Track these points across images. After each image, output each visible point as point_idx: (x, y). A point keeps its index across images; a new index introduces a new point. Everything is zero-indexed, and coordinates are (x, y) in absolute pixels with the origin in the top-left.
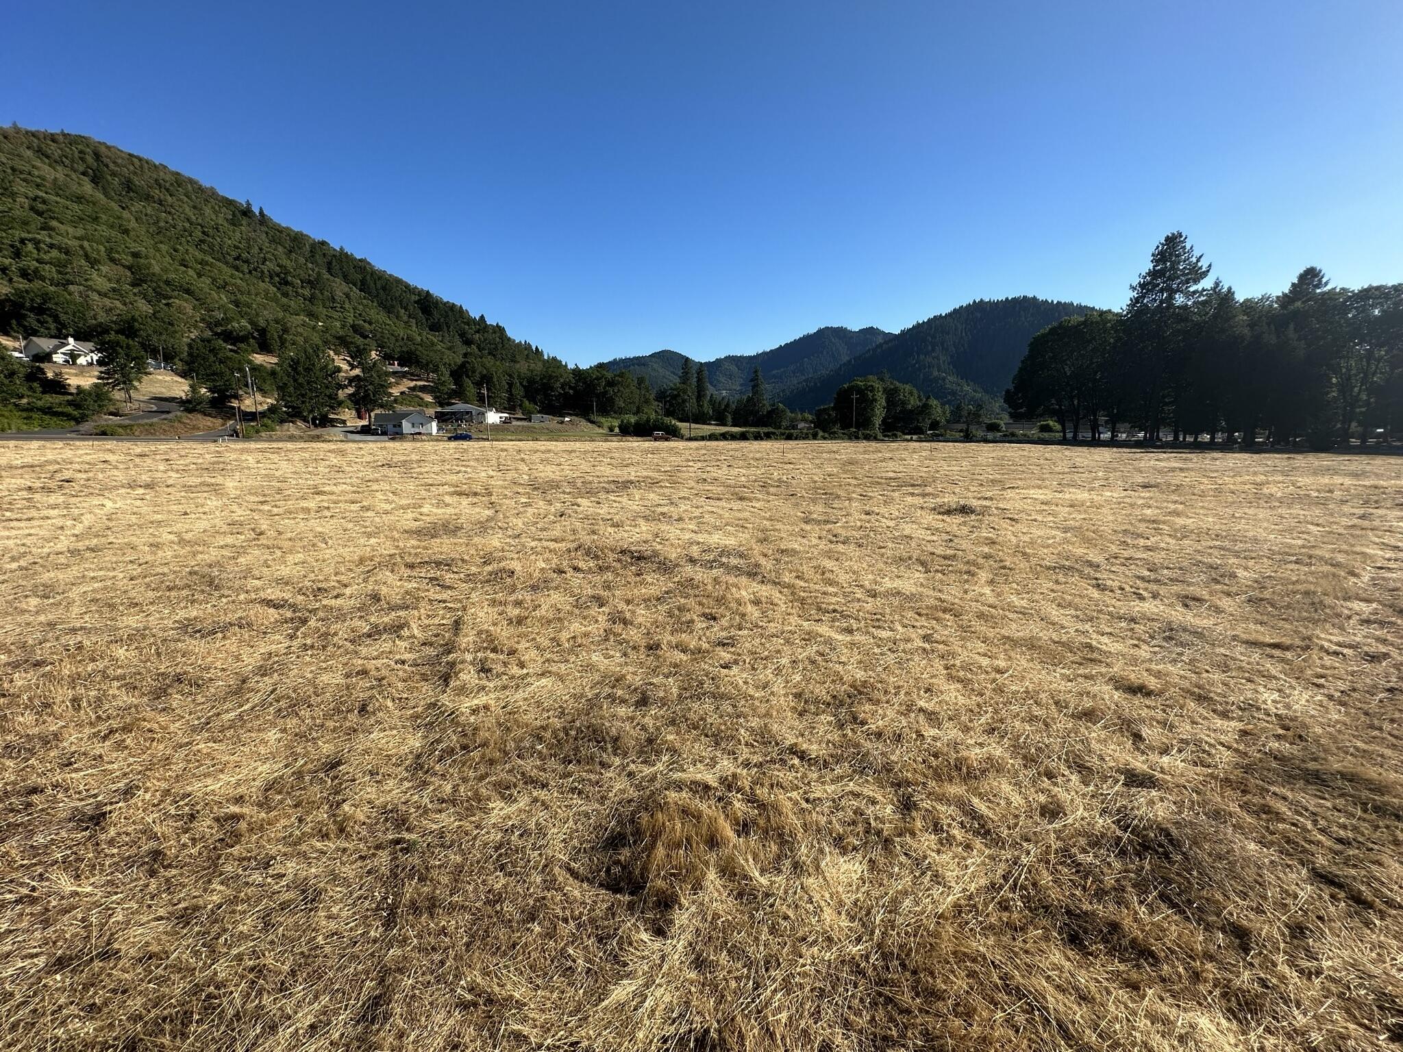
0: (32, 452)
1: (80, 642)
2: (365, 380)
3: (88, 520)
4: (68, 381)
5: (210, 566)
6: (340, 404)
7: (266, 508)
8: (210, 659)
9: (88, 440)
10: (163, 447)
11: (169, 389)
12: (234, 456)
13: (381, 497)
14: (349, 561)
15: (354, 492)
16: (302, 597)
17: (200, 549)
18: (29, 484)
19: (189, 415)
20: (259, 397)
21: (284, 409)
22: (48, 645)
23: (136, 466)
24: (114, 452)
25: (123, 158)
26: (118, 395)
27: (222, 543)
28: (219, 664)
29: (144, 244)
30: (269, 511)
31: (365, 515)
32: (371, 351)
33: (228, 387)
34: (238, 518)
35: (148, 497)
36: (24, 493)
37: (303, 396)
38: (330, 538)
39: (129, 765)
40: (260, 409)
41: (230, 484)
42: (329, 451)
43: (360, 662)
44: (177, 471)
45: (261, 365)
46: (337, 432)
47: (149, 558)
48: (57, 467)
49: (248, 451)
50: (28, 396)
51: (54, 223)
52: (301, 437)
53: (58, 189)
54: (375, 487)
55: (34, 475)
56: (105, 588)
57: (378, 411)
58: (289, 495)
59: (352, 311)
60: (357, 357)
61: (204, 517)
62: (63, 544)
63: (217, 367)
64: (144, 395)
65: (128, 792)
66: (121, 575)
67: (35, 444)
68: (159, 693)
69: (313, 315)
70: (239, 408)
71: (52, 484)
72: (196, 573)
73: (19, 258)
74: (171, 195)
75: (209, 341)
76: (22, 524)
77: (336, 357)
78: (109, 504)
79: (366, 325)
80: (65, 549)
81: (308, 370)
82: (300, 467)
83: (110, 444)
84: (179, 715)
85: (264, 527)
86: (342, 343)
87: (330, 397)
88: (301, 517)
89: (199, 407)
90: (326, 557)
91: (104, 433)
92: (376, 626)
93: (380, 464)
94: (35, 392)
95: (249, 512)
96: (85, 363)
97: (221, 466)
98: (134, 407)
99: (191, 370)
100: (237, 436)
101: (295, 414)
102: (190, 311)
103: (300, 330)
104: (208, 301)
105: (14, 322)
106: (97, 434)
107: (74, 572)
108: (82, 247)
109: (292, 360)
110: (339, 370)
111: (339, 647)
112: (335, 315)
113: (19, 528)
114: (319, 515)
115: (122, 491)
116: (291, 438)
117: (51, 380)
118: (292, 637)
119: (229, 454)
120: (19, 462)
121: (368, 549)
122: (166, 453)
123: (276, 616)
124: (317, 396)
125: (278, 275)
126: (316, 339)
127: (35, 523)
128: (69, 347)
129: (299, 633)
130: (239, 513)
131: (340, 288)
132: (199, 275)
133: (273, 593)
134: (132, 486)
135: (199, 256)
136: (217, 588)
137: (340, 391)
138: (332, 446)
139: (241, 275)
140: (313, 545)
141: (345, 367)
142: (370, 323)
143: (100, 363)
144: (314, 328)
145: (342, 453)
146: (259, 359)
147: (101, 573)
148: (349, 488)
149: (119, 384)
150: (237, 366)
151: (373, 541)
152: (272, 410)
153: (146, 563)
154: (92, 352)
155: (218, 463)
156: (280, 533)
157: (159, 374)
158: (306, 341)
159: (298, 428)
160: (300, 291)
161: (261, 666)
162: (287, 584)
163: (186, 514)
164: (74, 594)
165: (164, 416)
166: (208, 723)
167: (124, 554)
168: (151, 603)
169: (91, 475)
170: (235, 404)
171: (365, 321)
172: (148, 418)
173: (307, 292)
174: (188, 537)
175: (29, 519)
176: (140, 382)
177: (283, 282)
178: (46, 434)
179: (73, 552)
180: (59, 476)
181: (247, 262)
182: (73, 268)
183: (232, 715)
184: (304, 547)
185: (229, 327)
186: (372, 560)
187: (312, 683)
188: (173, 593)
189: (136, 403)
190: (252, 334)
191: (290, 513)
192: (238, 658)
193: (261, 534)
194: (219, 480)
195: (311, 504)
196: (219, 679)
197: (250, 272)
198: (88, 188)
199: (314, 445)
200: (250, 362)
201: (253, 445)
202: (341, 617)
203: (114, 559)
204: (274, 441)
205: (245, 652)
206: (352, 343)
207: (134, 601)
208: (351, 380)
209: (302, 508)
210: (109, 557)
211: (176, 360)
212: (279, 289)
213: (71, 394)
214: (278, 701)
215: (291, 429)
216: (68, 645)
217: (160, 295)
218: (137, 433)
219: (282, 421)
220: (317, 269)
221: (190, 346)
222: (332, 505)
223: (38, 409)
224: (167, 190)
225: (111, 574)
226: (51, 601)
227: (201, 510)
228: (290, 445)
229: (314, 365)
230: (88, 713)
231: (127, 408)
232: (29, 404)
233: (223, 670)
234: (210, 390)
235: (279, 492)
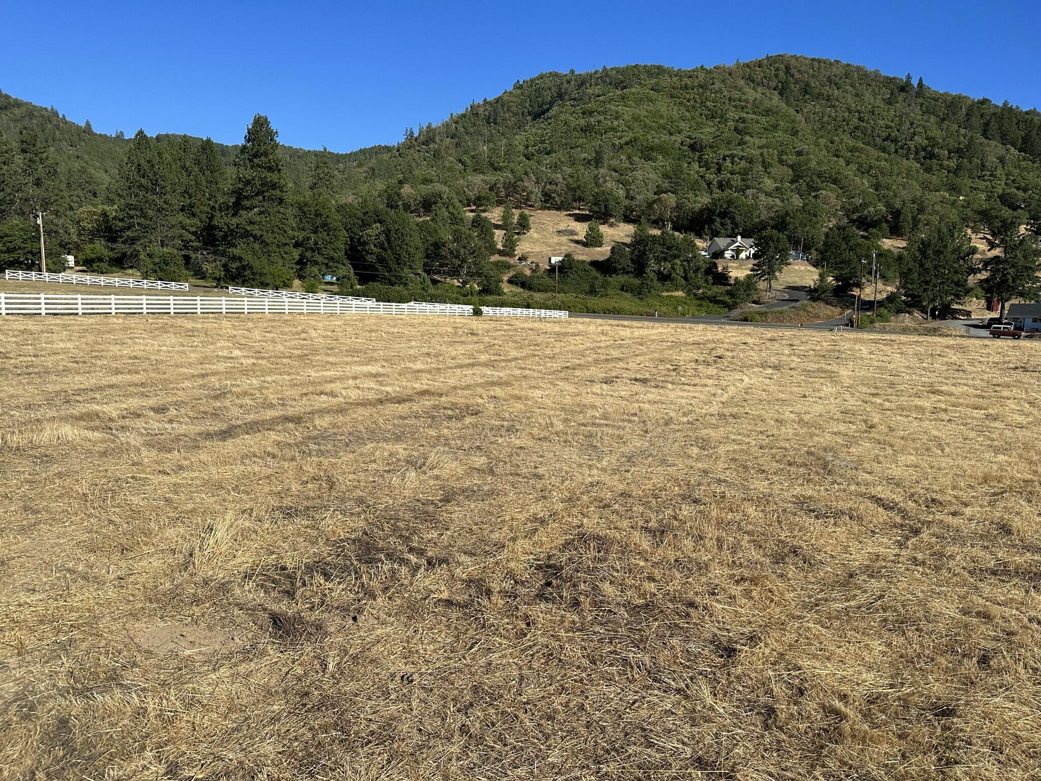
0: (699, 333)
1: (723, 493)
2: (1005, 261)
3: (732, 390)
4: (730, 274)
5: (825, 450)
6: (968, 291)
7: (879, 401)
8: (822, 542)
9: (735, 324)
10: (788, 333)
11: (802, 277)
12: (848, 346)
13: (1013, 406)
14: (971, 476)
15: (978, 396)
16: (913, 505)
17: (817, 432)
18: (697, 358)
19: (814, 304)
20: (880, 286)
21: (903, 298)
22: (703, 488)
23: (767, 349)
24: (751, 335)
25: (806, 65)
26: (762, 285)
27: (836, 430)
28: (828, 549)
29: (808, 142)
30: (881, 405)
31: (992, 425)
32: (1020, 224)
33: (853, 275)
34: (850, 408)
35: (775, 377)
36: (693, 364)
37: (927, 283)
38: (948, 444)
39: (754, 616)
40: (879, 297)
41: (844, 372)
42: (947, 347)
43: (981, 601)
44: (799, 356)
45: (889, 251)
46: (957, 326)
47: (775, 432)
48: (714, 345)
49: (861, 341)
50: (704, 287)
51: (747, 138)
52: (916, 330)
53: (756, 107)
54: (1006, 393)
55: (699, 351)
56: (742, 450)
57: (1014, 301)
58: (902, 391)
59: (1004, 177)
60: (1000, 232)
61: (820, 401)
62: (715, 408)
63: (847, 255)
64: (781, 285)
65: (753, 639)
66: (754, 443)
67: (701, 327)
68: (778, 559)
69: (954, 189)
70: (859, 297)
71: (711, 359)
72: (812, 454)
73: (720, 173)
74: (838, 89)
75: (844, 229)
76: (690, 388)
77: (973, 236)
78: (746, 379)
79: (1020, 194)
80: (716, 413)
81: (938, 253)
82: (914, 362)
83: (749, 329)
84: (792, 586)
85: (876, 420)
86: (985, 217)
87: (957, 284)
88: (914, 415)
89: (823, 296)
90: (943, 465)
91: (746, 320)
92: (1005, 564)
93: (1012, 366)
94: (708, 284)
95: (860, 403)
96: (744, 257)
97: (837, 354)
98: (772, 296)
99: (823, 259)
100: (852, 326)
101: (914, 303)
102: (833, 201)
103: (938, 208)
104: (851, 188)
105: (707, 226)
106: (741, 320)
107: (721, 432)
108: (762, 154)
109: (923, 243)
110: (974, 251)
111: (955, 575)
112: (982, 185)
113: (689, 391)
114: (934, 416)
115: (756, 369)
116: (905, 331)
117: (720, 273)
118: (901, 545)
119: (844, 343)
120: (691, 340)
121: (995, 467)
122: (790, 339)
123: (885, 517)
124: (943, 283)
125: (924, 149)
126: (954, 216)
127: (698, 388)
128: (737, 244)
129: (909, 543)
130: (852, 402)
131: (993, 150)
132: (848, 163)
133: (882, 491)
134: (764, 365)
135: (851, 142)
136: (830, 473)
137: (971, 277)
138: (950, 341)
139: (887, 156)
140: (927, 449)
141: (982, 246)
142: (1025, 190)
143: (755, 256)
144: (954, 203)
145: (962, 349)
146: (888, 243)
147: (739, 437)
148: (972, 390)
149: (765, 275)
150: (864, 253)
151: (1001, 458)
152: (891, 298)
153: (773, 436)
154: (751, 247)
155: (834, 351)
156: (891, 429)
157: (796, 264)
158: (941, 219)
159: (914, 319)
160: (945, 163)
161: (868, 566)
162: (898, 485)
163: (805, 396)
164: (722, 449)
165: (793, 304)
166: (817, 605)
167: (756, 424)
168: (775, 473)
169: (735, 354)
170: (856, 292)
171: (1018, 188)
172: (780, 307)
173: (953, 164)
174: (806, 418)
175: (695, 385)
176: (781, 272)
177: (927, 155)
178: (709, 319)
179: (722, 416)
180: (714, 353)
181: (895, 141)
182: (752, 174)
183: (839, 606)
184: (917, 449)
185: (866, 212)
186: (999, 482)
187: (922, 603)
188: (793, 469)
189: (774, 292)
190: (885, 218)
191: (903, 410)
192: (846, 549)
193: (872, 427)
194: (834, 367)
195: (926, 403)
196: (827, 564)
197: (896, 151)
198: (776, 100)
199: (929, 339)
200: (878, 248)
201: (866, 336)
202: (958, 538)
203: (749, 428)
204: (887, 333)
205: (854, 546)
206: (997, 217)
207: (763, 468)
208: (986, 263)
209: (916, 406)
210: (745, 425)
211: (813, 251)
212: (922, 165)
213: (730, 285)
214: (885, 611)
215: (906, 319)
216: (716, 492)
217: (812, 188)
218: (769, 320)
219: (899, 311)
220: (969, 135)
221: (827, 235)
222: (950, 408)
223: (707, 298)
224: (836, 84)
225: (747, 440)
226: (706, 453)
227: (818, 395)
228: (903, 338)
229: (946, 246)
230: (726, 555)
231: (766, 296)
232: (703, 294)
233: (832, 556)
234: (837, 279)
235: (892, 385)
